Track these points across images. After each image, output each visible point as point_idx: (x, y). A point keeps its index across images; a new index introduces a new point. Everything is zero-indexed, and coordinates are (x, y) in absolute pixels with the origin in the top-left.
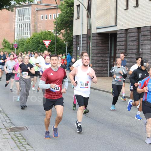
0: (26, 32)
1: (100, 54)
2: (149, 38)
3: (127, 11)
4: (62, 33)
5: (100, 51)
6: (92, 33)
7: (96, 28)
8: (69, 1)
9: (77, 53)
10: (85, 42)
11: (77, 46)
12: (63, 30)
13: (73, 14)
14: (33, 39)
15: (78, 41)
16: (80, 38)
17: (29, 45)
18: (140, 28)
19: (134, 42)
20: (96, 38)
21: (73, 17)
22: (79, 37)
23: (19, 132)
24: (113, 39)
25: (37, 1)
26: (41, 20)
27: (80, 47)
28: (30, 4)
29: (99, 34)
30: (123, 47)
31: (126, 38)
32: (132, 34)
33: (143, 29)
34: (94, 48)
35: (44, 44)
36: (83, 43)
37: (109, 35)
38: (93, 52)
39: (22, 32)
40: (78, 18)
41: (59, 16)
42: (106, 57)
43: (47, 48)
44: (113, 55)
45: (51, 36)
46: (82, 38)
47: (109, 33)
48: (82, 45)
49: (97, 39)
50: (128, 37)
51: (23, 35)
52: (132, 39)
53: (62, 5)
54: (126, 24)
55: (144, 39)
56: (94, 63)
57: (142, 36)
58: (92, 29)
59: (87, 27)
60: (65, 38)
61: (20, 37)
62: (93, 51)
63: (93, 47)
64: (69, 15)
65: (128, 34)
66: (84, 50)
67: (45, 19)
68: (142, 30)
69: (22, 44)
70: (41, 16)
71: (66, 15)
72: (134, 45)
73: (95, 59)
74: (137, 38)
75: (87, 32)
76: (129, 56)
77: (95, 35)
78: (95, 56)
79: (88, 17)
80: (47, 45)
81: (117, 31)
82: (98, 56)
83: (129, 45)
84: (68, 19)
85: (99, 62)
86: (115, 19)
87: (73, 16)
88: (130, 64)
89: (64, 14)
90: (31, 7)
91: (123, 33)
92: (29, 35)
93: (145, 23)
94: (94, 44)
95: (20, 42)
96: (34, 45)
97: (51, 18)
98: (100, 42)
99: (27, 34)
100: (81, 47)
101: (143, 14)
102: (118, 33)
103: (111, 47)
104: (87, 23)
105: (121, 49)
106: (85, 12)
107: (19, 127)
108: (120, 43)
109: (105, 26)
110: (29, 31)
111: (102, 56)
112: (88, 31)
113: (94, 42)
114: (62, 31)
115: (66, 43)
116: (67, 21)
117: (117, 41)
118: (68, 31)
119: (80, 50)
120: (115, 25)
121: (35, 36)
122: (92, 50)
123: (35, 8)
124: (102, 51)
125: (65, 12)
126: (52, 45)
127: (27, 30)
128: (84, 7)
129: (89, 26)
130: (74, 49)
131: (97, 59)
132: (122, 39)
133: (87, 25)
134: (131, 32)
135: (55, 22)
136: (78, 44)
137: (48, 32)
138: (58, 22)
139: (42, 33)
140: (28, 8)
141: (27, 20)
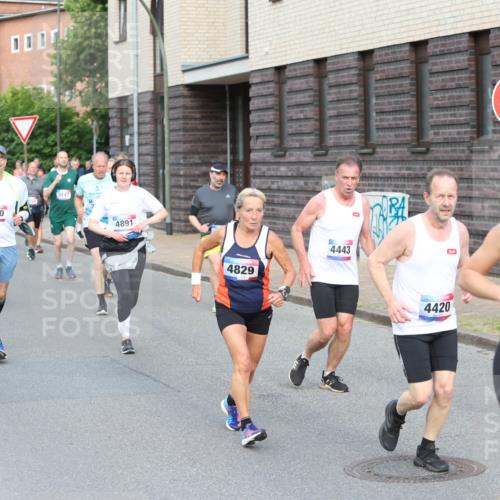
1: (197, 156)
2: (355, 94)
3: (277, 5)
4: (80, 93)
5: (197, 144)
6: (170, 85)
7: (181, 69)
10: (147, 118)
11: (122, 131)
12: (82, 81)
15: (125, 115)
16: (133, 105)
18: (324, 60)
19: (307, 109)
20: (181, 102)
22: (129, 102)
24: (240, 102)
26: (13, 51)
27: (132, 135)
29: (190, 87)
30: (272, 129)
31: (280, 97)
32: (298, 81)
33: (333, 64)
34: (178, 135)
36: (141, 120)
37: (227, 89)
38: (173, 150)
40: (123, 38)
41: (68, 37)
43: (25, 143)
44: (241, 157)
45: (44, 105)
46: (139, 103)
47: (226, 83)
48: (138, 129)
49: (185, 107)
50: (285, 93)
52: (300, 98)
54: (279, 50)
55: (340, 97)
56: (180, 187)
57: (331, 87)
58: (169, 74)
59: (152, 68)
60: (89, 109)
62: (174, 144)
63: (175, 133)
64: (99, 31)
65: (285, 83)
66: (146, 144)
67: (26, 49)
68: (329, 67)
70: (13, 38)
71: (89, 29)
72: (306, 119)
73: (182, 173)
74: (314, 96)
75: (152, 83)
76: (291, 155)
77: (177, 93)
78: (182, 161)
79: (153, 33)
81: (247, 75)
82: (192, 160)
83: (291, 120)
84: (97, 44)
85: (196, 181)
86: (244, 35)
87: (107, 35)
88: (295, 184)
89: (82, 28)
91: (269, 82)
93: (341, 44)
94: (176, 122)
97: (43, 44)
98: (198, 116)
100: (136, 135)
101: (331, 12)
102: (253, 80)
103: (234, 131)
104: (152, 55)
105: (265, 136)
106: (145, 18)
108: (259, 116)
109: (211, 61)
111: (206, 160)
112: (155, 81)
113: (176, 116)
114: (79, 86)
115: (93, 124)
116: (92, 51)
117: (251, 107)
118: (99, 85)
119: (132, 145)
120: (243, 54)
122: (171, 142)
124: (204, 146)
125: (83, 19)
126: (47, 136)
129: (158, 62)
130: (114, 142)
131: (188, 172)
132: (267, 102)
133: (152, 58)
134: (296, 77)
135: (55, 57)
136: (125, 125)
137: (35, 92)
138: (64, 56)
139: (15, 94)
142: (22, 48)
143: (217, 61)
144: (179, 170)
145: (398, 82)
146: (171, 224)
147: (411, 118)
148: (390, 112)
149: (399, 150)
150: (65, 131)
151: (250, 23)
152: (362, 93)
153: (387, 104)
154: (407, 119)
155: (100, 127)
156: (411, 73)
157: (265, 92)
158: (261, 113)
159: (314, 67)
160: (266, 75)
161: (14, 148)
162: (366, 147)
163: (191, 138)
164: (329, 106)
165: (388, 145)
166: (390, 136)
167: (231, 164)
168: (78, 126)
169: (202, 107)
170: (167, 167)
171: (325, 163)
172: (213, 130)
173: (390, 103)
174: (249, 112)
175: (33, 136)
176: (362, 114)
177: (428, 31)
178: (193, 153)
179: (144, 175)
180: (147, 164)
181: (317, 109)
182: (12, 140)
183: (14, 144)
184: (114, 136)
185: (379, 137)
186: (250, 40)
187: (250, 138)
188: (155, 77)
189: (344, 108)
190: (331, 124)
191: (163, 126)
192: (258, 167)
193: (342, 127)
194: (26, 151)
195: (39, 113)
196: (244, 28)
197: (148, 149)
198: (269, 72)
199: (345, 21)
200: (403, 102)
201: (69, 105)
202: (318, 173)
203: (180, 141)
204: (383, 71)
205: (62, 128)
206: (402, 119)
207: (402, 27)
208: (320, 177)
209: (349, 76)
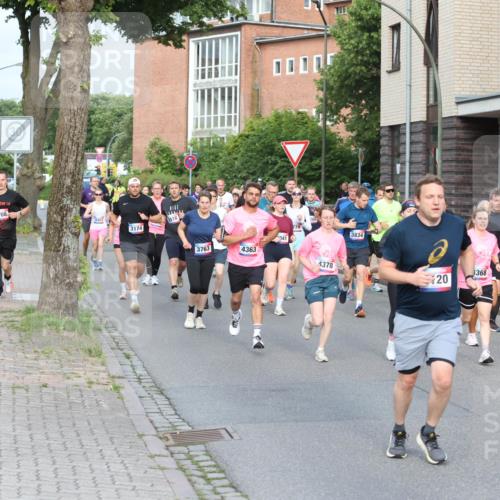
0: (226, 115)
4: (345, 119)
5: (468, 176)
6: (444, 116)
7: (454, 100)
8: (364, 12)
9: (395, 182)
10: (419, 147)
11: (393, 160)
12: (346, 107)
13: (378, 54)
14: (249, 140)
15: (396, 143)
16: (405, 134)
17: (236, 159)
20: (454, 133)
21: (378, 65)
22: (402, 131)
23: (202, 447)
25: (260, 13)
26: (275, 74)
27: (403, 164)
28: (235, 22)
29: (464, 119)
34: (451, 166)
35: (284, 156)
36: (413, 149)
37: (499, 122)
38: (445, 180)
39: (212, 115)
40: (396, 68)
41: (335, 63)
43: (295, 167)
45: (309, 130)
46: (411, 133)
47: (498, 116)
48: (410, 158)
49: (458, 138)
51: (216, 125)
53: (342, 24)
58: (443, 105)
59: (425, 99)
60: (354, 134)
61: (206, 131)
62: (447, 175)
63: (446, 164)
64: (365, 59)
66: (418, 173)
67: (288, 73)
69: (211, 157)
70: (275, 61)
71: (356, 57)
73: (453, 203)
75: (425, 113)
77: (451, 125)
78: (453, 192)
79: (427, 63)
80: (295, 159)
82: (463, 191)
84: (361, 71)
87: (379, 63)
89: (349, 54)
90: (238, 33)
92: (235, 124)
94: (448, 153)
95: (207, 150)
96: (251, 157)
97: (305, 69)
99: (229, 124)
100: (408, 164)
104: (425, 86)
106: (419, 48)
107: (202, 428)
109: (485, 95)
110: (236, 112)
112: (428, 111)
113: (449, 147)
114: (345, 112)
116: (357, 77)
118: (365, 112)
119: (403, 173)
121: (253, 130)
122: (443, 172)
123: (254, 35)
125: (351, 47)
126: (311, 160)
127: (230, 111)
128: (413, 31)
129: (431, 93)
130: (384, 169)
131: (459, 202)
133: (425, 89)
135: (321, 82)
136: (396, 153)
137: (299, 116)
138: (331, 83)
139: (278, 117)
140: (231, 38)
141: (227, 77)
142: (284, 71)
143: (491, 94)
144: (451, 200)
150: (328, 156)
161: (278, 171)
163: (463, 170)
183: (276, 167)
184: (384, 164)
188: (428, 107)
194: (296, 175)
201: (333, 131)
203: (451, 172)
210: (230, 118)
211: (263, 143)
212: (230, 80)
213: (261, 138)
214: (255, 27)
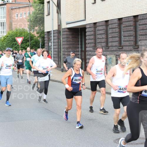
1: (70, 49)
2: (117, 31)
3: (94, 5)
4: (36, 30)
5: (71, 45)
6: (63, 28)
7: (66, 23)
9: (49, 48)
10: (56, 38)
11: (48, 42)
12: (37, 27)
14: (8, 37)
15: (49, 37)
16: (51, 34)
17: (4, 43)
18: (108, 21)
19: (103, 35)
20: (66, 33)
22: (51, 33)
24: (83, 33)
26: (16, 18)
27: (51, 43)
28: (5, 3)
29: (69, 29)
30: (93, 41)
31: (95, 31)
32: (100, 27)
33: (111, 22)
35: (17, 42)
36: (54, 38)
37: (79, 29)
38: (63, 47)
40: (49, 14)
41: (33, 13)
42: (76, 51)
44: (83, 49)
45: (26, 34)
46: (53, 33)
47: (79, 28)
48: (53, 41)
49: (67, 34)
50: (96, 31)
52: (101, 32)
53: (35, 2)
54: (95, 18)
55: (113, 32)
57: (110, 29)
58: (62, 25)
59: (57, 23)
60: (39, 35)
63: (64, 42)
64: (42, 12)
65: (96, 27)
66: (56, 45)
67: (20, 17)
68: (109, 23)
70: (16, 14)
71: (39, 12)
72: (103, 38)
73: (66, 54)
74: (105, 31)
75: (57, 27)
77: (65, 30)
78: (66, 51)
79: (58, 12)
81: (85, 25)
82: (69, 50)
83: (98, 38)
84: (41, 16)
86: (84, 14)
87: (44, 13)
90: (5, 6)
91: (92, 27)
92: (5, 33)
93: (113, 16)
94: (64, 39)
96: (9, 43)
97: (25, 16)
98: (71, 37)
99: (3, 33)
100: (53, 43)
101: (110, 7)
102: (87, 27)
103: (81, 42)
104: (57, 19)
105: (90, 43)
106: (55, 8)
109: (75, 21)
110: (5, 29)
112: (58, 27)
113: (64, 37)
115: (40, 40)
116: (40, 18)
118: (42, 28)
119: (51, 46)
120: (84, 19)
121: (9, 34)
122: (63, 45)
123: (10, 6)
124: (73, 46)
125: (37, 9)
126: (26, 43)
127: (3, 29)
129: (59, 21)
130: (46, 45)
131: (68, 54)
132: (91, 33)
133: (57, 20)
134: (100, 26)
136: (49, 40)
137: (23, 30)
138: (31, 20)
139: (17, 30)
140: (3, 8)
141: (2, 19)
143: (76, 21)
144: (65, 53)
145: (130, 27)
146: (63, 69)
147: (133, 38)
148: (127, 36)
149: (130, 47)
150: (31, 41)
151: (86, 10)
152: (119, 31)
153: (126, 34)
154: (132, 38)
155: (42, 40)
156: (133, 25)
157: (91, 30)
158: (90, 36)
159: (105, 23)
160: (91, 25)
162: (120, 46)
163: (69, 44)
164: (110, 34)
165: (127, 46)
166: (127, 43)
167: (81, 51)
168: (35, 40)
169: (72, 34)
170: (62, 52)
171: (108, 51)
172: (76, 41)
173: (127, 34)
174: (86, 36)
175: (22, 43)
176: (119, 37)
177: (138, 12)
178: (70, 48)
179: (55, 54)
180: (56, 51)
181: (106, 35)
182: (16, 44)
183: (16, 45)
184: (46, 43)
185: (124, 44)
186: (86, 15)
187: (86, 44)
188: (58, 26)
189: (114, 35)
190: (110, 40)
191: (61, 40)
192: (89, 52)
193: (113, 40)
194: (20, 47)
195: (24, 36)
196: (84, 11)
197: (56, 47)
198: (92, 24)
199: (114, 9)
200: (131, 33)
201: (33, 34)
202: (106, 54)
204: (125, 24)
205: (31, 40)
206: (131, 38)
207: (131, 11)
208: (107, 55)
209: (115, 25)
210: (3, 31)
211: (12, 38)
212: (3, 20)
213: (11, 37)
214: (10, 4)
